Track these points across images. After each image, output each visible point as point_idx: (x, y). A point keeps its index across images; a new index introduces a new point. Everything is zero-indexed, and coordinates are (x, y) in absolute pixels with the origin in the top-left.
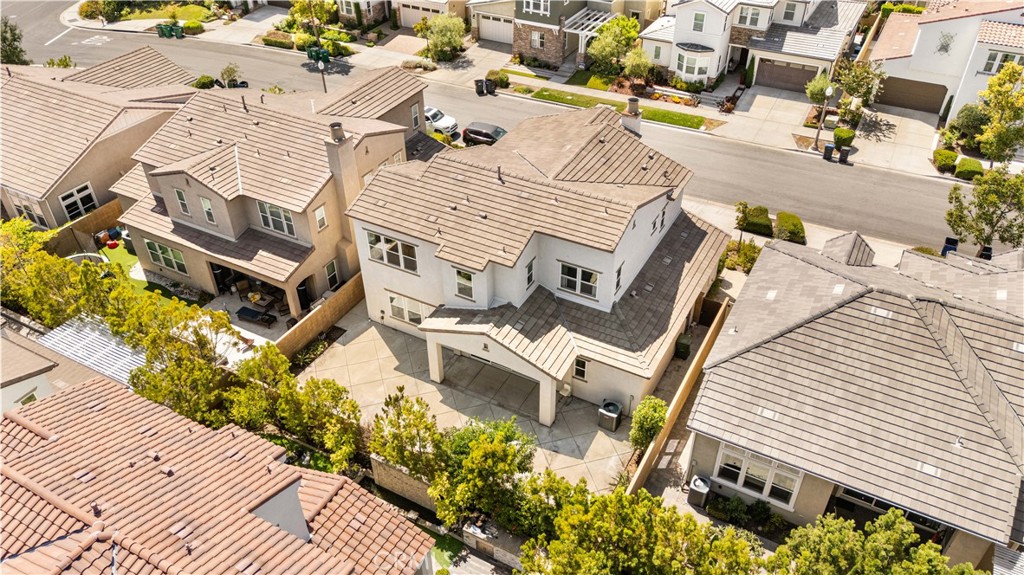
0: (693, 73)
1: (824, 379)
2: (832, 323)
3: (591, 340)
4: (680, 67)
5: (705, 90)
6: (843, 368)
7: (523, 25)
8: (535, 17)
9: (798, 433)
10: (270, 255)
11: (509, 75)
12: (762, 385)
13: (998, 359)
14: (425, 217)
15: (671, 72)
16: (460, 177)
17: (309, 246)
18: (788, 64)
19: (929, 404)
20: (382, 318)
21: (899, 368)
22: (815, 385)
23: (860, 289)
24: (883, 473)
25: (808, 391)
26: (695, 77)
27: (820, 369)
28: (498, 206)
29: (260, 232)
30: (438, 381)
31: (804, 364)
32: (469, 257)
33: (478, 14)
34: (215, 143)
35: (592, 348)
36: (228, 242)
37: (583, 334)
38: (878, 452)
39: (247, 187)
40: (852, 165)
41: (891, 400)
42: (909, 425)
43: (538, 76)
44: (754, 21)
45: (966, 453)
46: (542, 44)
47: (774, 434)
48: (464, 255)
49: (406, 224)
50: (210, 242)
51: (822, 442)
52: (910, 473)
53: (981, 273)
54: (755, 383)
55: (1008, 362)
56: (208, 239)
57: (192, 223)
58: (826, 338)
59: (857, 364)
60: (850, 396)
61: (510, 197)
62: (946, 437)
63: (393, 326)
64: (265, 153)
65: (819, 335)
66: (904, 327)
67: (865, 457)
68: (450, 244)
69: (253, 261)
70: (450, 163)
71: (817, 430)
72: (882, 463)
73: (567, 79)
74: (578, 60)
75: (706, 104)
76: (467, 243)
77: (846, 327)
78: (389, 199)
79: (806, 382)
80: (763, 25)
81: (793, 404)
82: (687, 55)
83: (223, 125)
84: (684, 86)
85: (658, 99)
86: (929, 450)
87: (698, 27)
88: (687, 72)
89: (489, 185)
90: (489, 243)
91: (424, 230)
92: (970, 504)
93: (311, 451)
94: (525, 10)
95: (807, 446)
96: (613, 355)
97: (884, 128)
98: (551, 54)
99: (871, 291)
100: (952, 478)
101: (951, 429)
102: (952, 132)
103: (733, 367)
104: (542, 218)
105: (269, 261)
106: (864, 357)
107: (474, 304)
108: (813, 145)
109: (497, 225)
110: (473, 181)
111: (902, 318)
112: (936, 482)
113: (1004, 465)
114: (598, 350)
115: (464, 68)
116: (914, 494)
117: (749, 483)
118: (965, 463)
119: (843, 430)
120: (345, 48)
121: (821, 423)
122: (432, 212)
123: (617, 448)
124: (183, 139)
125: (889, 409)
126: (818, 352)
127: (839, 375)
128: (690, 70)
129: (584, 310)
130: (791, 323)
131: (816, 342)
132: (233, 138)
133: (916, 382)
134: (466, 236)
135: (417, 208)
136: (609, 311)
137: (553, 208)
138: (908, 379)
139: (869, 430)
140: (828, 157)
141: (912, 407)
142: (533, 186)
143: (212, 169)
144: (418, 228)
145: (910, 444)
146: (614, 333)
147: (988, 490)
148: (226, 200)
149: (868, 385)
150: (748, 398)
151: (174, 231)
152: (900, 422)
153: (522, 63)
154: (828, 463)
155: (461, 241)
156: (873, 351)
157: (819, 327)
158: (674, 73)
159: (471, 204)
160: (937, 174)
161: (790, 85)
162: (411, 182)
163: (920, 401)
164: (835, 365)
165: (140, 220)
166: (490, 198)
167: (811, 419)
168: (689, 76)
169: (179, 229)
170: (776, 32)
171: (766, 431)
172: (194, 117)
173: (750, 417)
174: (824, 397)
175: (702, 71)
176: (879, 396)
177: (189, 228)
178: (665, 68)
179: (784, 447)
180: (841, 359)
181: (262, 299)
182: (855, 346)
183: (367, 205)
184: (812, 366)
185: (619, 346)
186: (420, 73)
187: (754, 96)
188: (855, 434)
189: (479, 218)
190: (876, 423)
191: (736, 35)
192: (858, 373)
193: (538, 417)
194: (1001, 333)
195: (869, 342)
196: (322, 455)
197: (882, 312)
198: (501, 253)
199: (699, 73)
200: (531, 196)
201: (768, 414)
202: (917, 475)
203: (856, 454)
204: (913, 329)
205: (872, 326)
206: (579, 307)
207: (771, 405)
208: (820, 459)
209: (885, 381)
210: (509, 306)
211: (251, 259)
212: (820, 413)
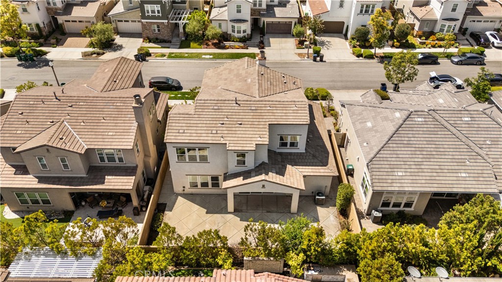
0: (240, 33)
1: (413, 153)
2: (404, 129)
3: (304, 167)
4: (233, 31)
5: (248, 40)
6: (417, 146)
7: (146, 22)
8: (154, 17)
9: (414, 178)
10: (114, 177)
11: (149, 49)
12: (392, 163)
13: (460, 125)
14: (210, 132)
15: (229, 34)
16: (216, 108)
17: (135, 165)
18: (279, 22)
19: (452, 150)
20: (184, 190)
21: (435, 139)
22: (411, 156)
23: (407, 113)
24: (450, 182)
25: (409, 160)
26: (242, 35)
27: (410, 149)
28: (244, 117)
29: (99, 166)
30: (233, 211)
31: (403, 149)
32: (245, 145)
33: (115, 20)
34: (49, 123)
35: (307, 170)
36: (82, 178)
37: (299, 166)
38: (444, 175)
39: (88, 143)
40: (325, 62)
41: (439, 153)
42: (449, 160)
43: (162, 47)
44: (260, 5)
45: (471, 164)
46: (159, 30)
47: (406, 181)
48: (242, 145)
49: (202, 138)
50: (69, 181)
51: (424, 178)
52: (459, 179)
53: (427, 94)
54: (389, 163)
55: (464, 126)
56: (67, 180)
57: (51, 174)
58: (406, 135)
59: (421, 142)
60: (425, 156)
61: (247, 111)
62: (463, 161)
63: (190, 193)
64: (87, 121)
65: (402, 135)
66: (429, 123)
67: (441, 178)
68: (231, 142)
69: (105, 184)
70: (206, 102)
71: (420, 174)
72: (447, 178)
73: (178, 46)
74: (180, 35)
75: (251, 47)
76: (239, 139)
77: (410, 129)
78: (185, 128)
79: (407, 156)
80: (264, 6)
81: (407, 167)
82: (236, 25)
83: (47, 111)
84: (238, 40)
85: (228, 48)
86: (460, 167)
87: (239, 11)
88: (237, 33)
89: (233, 108)
90: (250, 136)
91: (214, 138)
92: (482, 183)
93: (201, 270)
94: (147, 14)
95: (420, 181)
96: (317, 170)
97: (327, 43)
98: (165, 34)
99: (412, 112)
100: (472, 175)
101: (463, 157)
102: (353, 40)
103: (378, 159)
104: (269, 117)
105: (115, 181)
106: (422, 139)
107: (246, 168)
108: (307, 56)
109: (249, 126)
110: (223, 108)
111: (427, 120)
112: (468, 179)
113: (485, 164)
114: (310, 170)
115: (120, 50)
116: (463, 186)
117: (394, 206)
118: (473, 168)
119: (429, 171)
120: (41, 51)
121: (420, 170)
122: (212, 129)
123: (329, 211)
124: (23, 126)
125: (440, 157)
126: (405, 142)
127: (417, 149)
128: (239, 32)
129: (293, 154)
130: (390, 134)
131: (403, 139)
132: (60, 118)
133: (444, 143)
134: (237, 135)
135: (202, 128)
136: (304, 151)
137: (270, 111)
138: (440, 143)
139: (437, 167)
140: (315, 60)
141: (447, 153)
142: (255, 103)
143: (61, 139)
144: (210, 138)
145: (453, 168)
146: (312, 161)
147: (484, 175)
148: (80, 154)
149: (429, 149)
150: (389, 170)
151: (39, 182)
152: (445, 160)
153: (150, 42)
154: (431, 185)
155: (236, 139)
156: (424, 136)
157: (401, 132)
158: (231, 34)
159: (230, 119)
160: (357, 58)
161: (281, 32)
162: (191, 116)
163: (448, 150)
164: (414, 146)
165: (11, 182)
166: (237, 114)
167: (416, 170)
168: (239, 34)
169: (41, 180)
170: (270, 8)
171: (403, 181)
172: (24, 111)
173: (394, 177)
174: (416, 160)
175: (244, 31)
176: (434, 153)
177: (50, 177)
178: (226, 33)
179: (412, 185)
180: (415, 142)
181: (108, 203)
182: (417, 136)
183: (174, 134)
184: (406, 149)
185: (318, 166)
186: (96, 57)
187: (269, 39)
188: (434, 171)
189: (238, 125)
190: (438, 164)
191: (253, 12)
192: (423, 146)
193: (290, 211)
194: (457, 115)
195: (421, 132)
196: (208, 270)
197: (420, 119)
198: (259, 139)
199: (243, 33)
200: (257, 108)
201: (400, 174)
202: (461, 179)
203: (437, 178)
204: (433, 123)
205: (419, 126)
206: (291, 154)
207: (399, 170)
208: (427, 185)
209: (433, 146)
210: (263, 163)
211: (103, 183)
212: (418, 167)
